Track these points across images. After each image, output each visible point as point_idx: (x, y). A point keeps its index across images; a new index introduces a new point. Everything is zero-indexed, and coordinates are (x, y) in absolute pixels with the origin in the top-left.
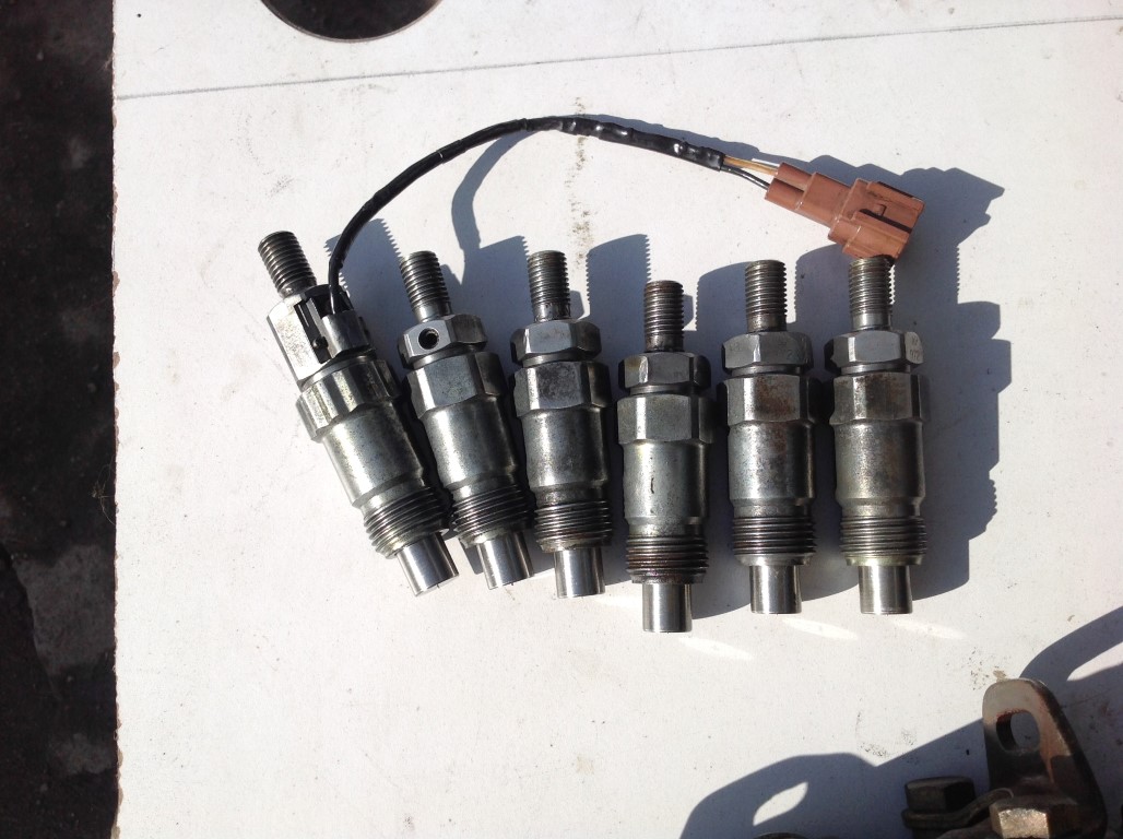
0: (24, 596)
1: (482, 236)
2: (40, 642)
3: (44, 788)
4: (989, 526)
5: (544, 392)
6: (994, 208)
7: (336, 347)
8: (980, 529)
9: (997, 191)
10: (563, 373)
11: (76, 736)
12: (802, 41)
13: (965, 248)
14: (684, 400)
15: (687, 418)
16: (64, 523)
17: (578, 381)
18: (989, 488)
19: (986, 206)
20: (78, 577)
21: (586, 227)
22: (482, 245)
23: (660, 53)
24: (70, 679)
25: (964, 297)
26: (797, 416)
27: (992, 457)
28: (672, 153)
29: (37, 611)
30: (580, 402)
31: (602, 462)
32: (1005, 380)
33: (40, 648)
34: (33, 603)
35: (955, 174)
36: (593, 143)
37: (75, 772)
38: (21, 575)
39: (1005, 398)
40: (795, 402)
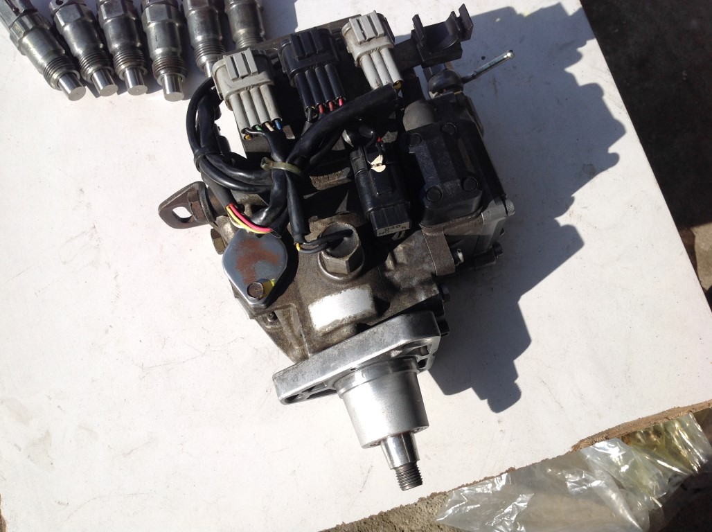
5: (108, 12)
7: (22, 10)
10: (115, 5)
14: (164, 6)
15: (165, 11)
26: (208, 5)
31: (136, 33)
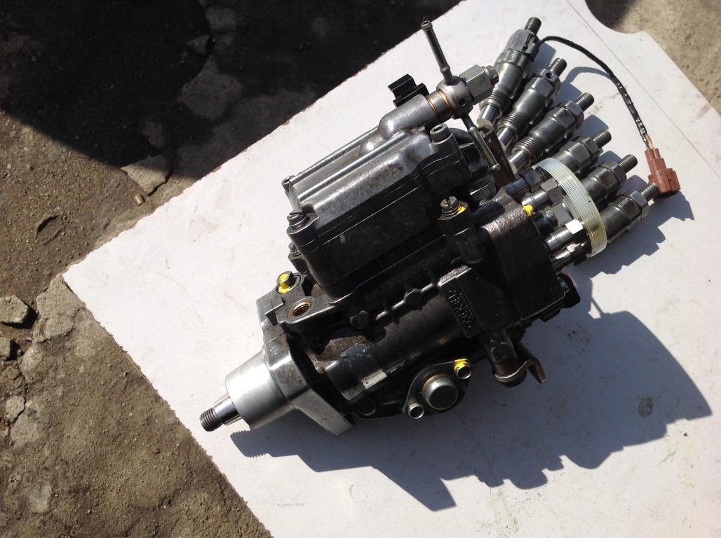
0: (199, 70)
1: (574, 82)
2: (187, 87)
3: (125, 127)
4: (610, 275)
5: (560, 116)
6: (688, 220)
7: (528, 51)
8: (607, 273)
9: (692, 218)
10: (569, 117)
11: (160, 125)
12: (687, 139)
13: (673, 219)
14: (588, 155)
15: (585, 158)
16: (241, 68)
17: (570, 123)
18: (619, 268)
19: (687, 217)
20: (224, 87)
21: (598, 110)
22: (571, 83)
23: (655, 102)
24: (181, 109)
25: (660, 228)
26: (607, 188)
27: (628, 263)
28: (635, 120)
29: (198, 79)
30: (566, 127)
31: (555, 144)
32: (649, 254)
33: (184, 88)
34: (200, 75)
35: (688, 204)
36: (620, 98)
37: (144, 134)
38: (208, 63)
39: (644, 257)
40: (611, 186)
